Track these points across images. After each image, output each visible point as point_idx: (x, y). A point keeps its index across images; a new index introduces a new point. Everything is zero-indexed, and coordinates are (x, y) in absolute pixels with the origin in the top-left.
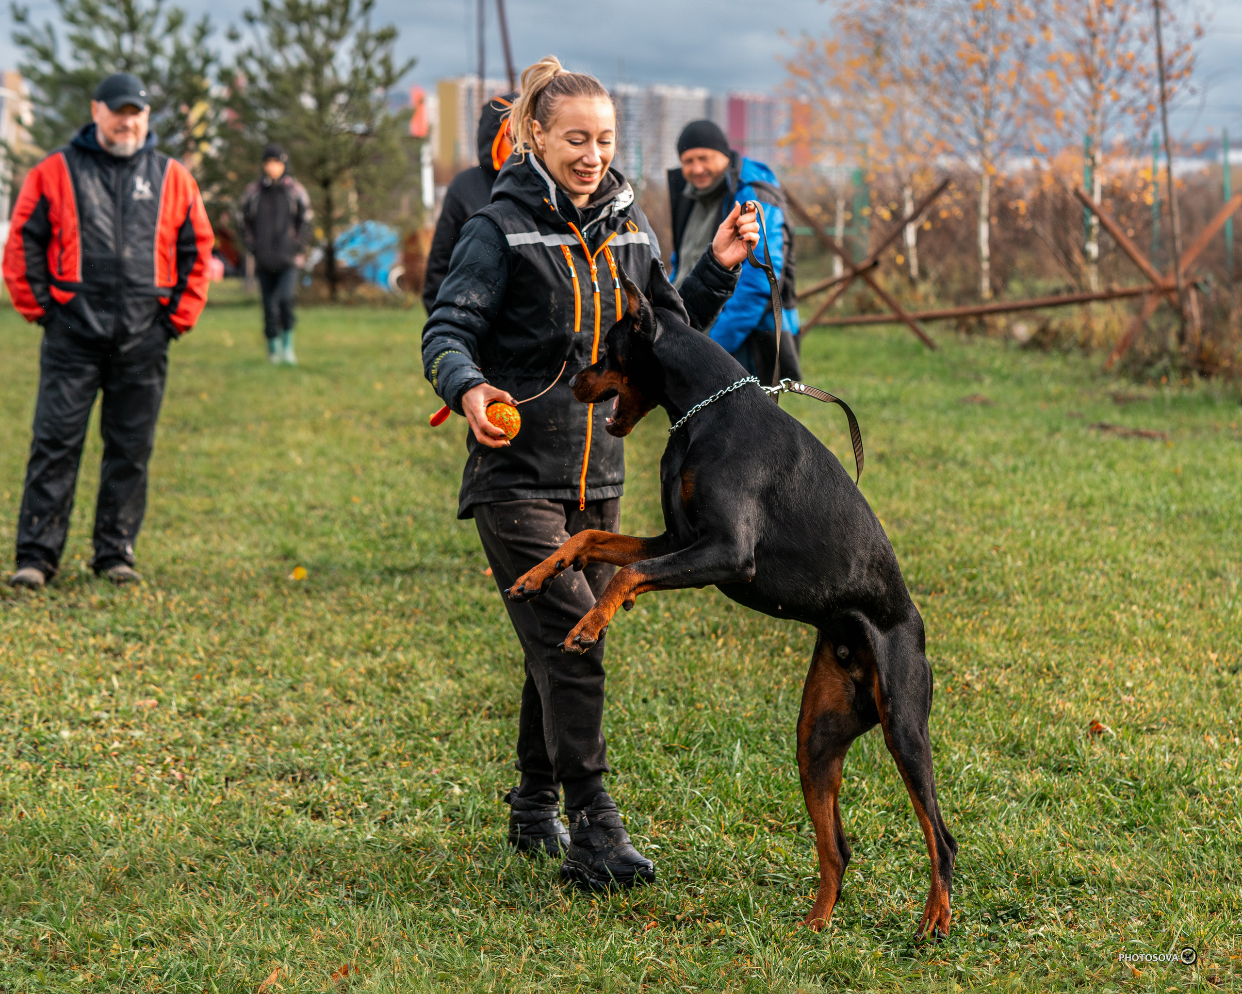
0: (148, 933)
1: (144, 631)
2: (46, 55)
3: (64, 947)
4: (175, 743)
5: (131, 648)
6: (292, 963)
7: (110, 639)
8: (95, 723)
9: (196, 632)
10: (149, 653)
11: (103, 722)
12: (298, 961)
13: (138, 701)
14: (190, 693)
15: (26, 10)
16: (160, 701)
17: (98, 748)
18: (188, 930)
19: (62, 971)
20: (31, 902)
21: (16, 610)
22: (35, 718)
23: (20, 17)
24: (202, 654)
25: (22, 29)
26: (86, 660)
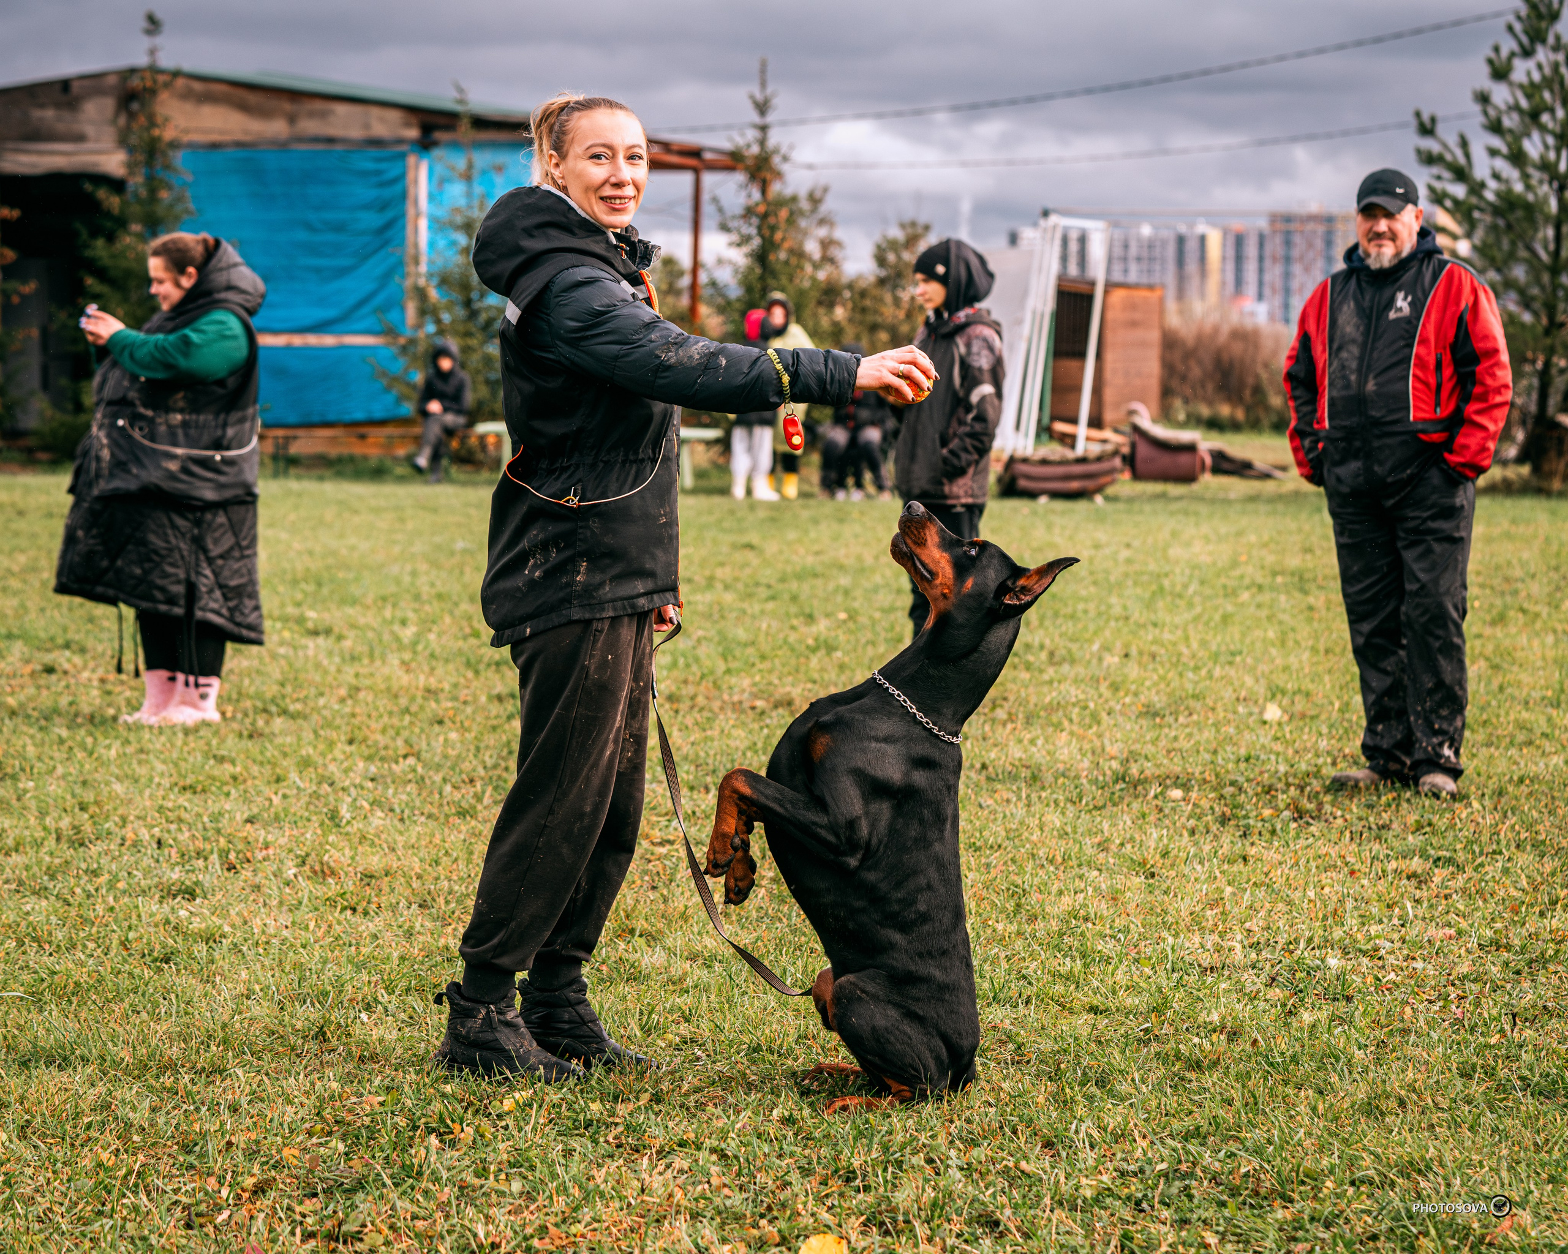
0: (1372, 1172)
1: (1461, 857)
2: (1461, 174)
3: (1268, 1182)
4: (1463, 978)
5: (1439, 875)
6: (1536, 1214)
7: (1416, 864)
8: (1373, 954)
9: (1525, 858)
10: (1461, 881)
11: (1383, 952)
12: (1543, 1213)
13: (1432, 931)
14: (1498, 925)
15: (1433, 120)
16: (1460, 933)
17: (1370, 979)
18: (1420, 1172)
19: (1262, 1207)
20: (1242, 1135)
21: (1313, 829)
22: (1302, 945)
23: (1427, 129)
24: (1524, 883)
25: (1431, 145)
26: (1382, 886)
